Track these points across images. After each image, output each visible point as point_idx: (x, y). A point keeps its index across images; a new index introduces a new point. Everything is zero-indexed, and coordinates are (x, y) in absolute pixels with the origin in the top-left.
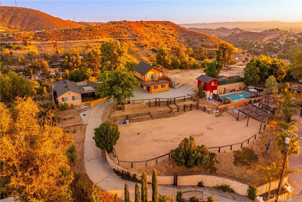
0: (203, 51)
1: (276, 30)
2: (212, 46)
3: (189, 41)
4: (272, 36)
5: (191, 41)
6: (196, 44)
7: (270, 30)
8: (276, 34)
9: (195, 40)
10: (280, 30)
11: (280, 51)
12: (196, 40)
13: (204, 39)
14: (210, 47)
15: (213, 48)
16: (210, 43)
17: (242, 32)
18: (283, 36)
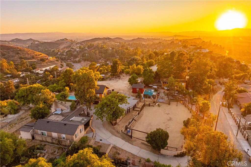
0: (25, 63)
1: (65, 39)
2: (29, 58)
3: (4, 55)
4: (65, 44)
5: (6, 55)
6: (13, 57)
7: (61, 40)
8: (67, 43)
9: (9, 54)
10: (68, 40)
11: (79, 56)
12: (11, 54)
13: (20, 52)
14: (29, 59)
15: (31, 60)
16: (27, 55)
17: (40, 43)
18: (74, 44)
